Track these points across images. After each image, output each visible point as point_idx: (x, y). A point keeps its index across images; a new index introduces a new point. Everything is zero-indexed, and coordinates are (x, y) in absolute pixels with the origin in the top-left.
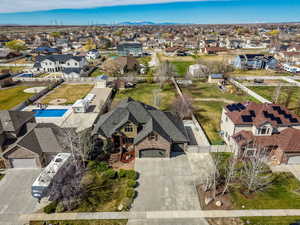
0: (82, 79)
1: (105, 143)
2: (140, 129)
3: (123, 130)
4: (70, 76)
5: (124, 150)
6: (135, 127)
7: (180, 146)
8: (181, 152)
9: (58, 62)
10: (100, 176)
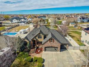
0: (26, 25)
1: (28, 43)
2: (45, 37)
3: (37, 38)
4: (21, 24)
5: (38, 48)
6: (43, 36)
7: (65, 46)
8: (65, 49)
9: (18, 20)
10: (24, 60)
